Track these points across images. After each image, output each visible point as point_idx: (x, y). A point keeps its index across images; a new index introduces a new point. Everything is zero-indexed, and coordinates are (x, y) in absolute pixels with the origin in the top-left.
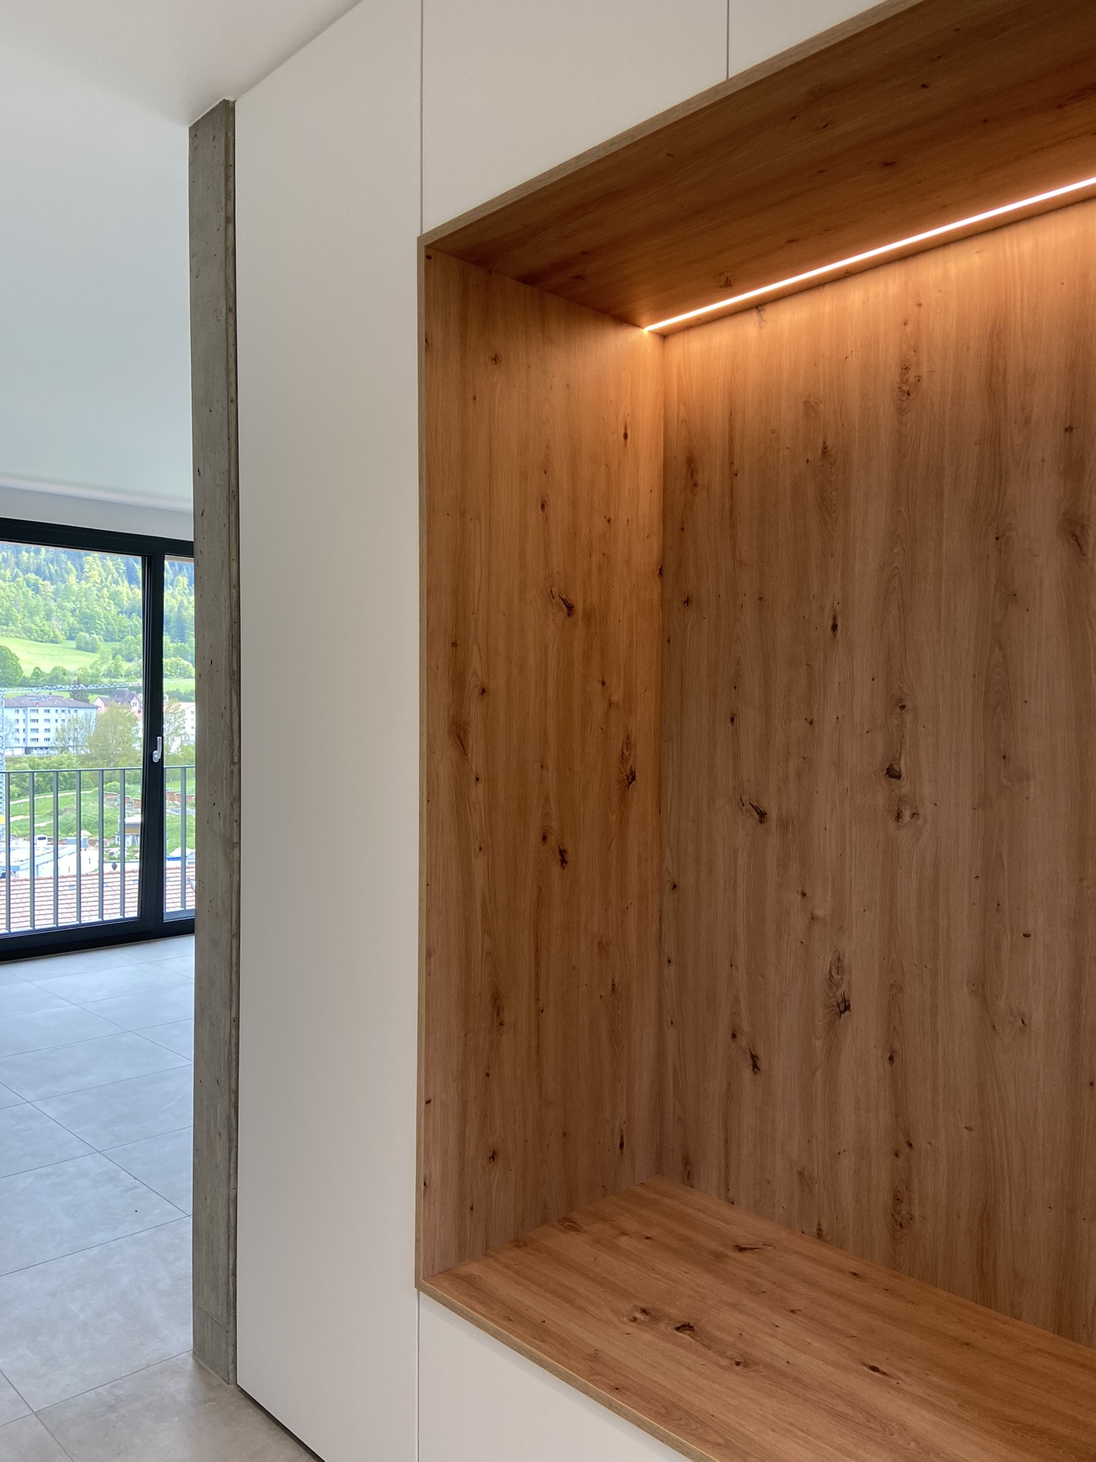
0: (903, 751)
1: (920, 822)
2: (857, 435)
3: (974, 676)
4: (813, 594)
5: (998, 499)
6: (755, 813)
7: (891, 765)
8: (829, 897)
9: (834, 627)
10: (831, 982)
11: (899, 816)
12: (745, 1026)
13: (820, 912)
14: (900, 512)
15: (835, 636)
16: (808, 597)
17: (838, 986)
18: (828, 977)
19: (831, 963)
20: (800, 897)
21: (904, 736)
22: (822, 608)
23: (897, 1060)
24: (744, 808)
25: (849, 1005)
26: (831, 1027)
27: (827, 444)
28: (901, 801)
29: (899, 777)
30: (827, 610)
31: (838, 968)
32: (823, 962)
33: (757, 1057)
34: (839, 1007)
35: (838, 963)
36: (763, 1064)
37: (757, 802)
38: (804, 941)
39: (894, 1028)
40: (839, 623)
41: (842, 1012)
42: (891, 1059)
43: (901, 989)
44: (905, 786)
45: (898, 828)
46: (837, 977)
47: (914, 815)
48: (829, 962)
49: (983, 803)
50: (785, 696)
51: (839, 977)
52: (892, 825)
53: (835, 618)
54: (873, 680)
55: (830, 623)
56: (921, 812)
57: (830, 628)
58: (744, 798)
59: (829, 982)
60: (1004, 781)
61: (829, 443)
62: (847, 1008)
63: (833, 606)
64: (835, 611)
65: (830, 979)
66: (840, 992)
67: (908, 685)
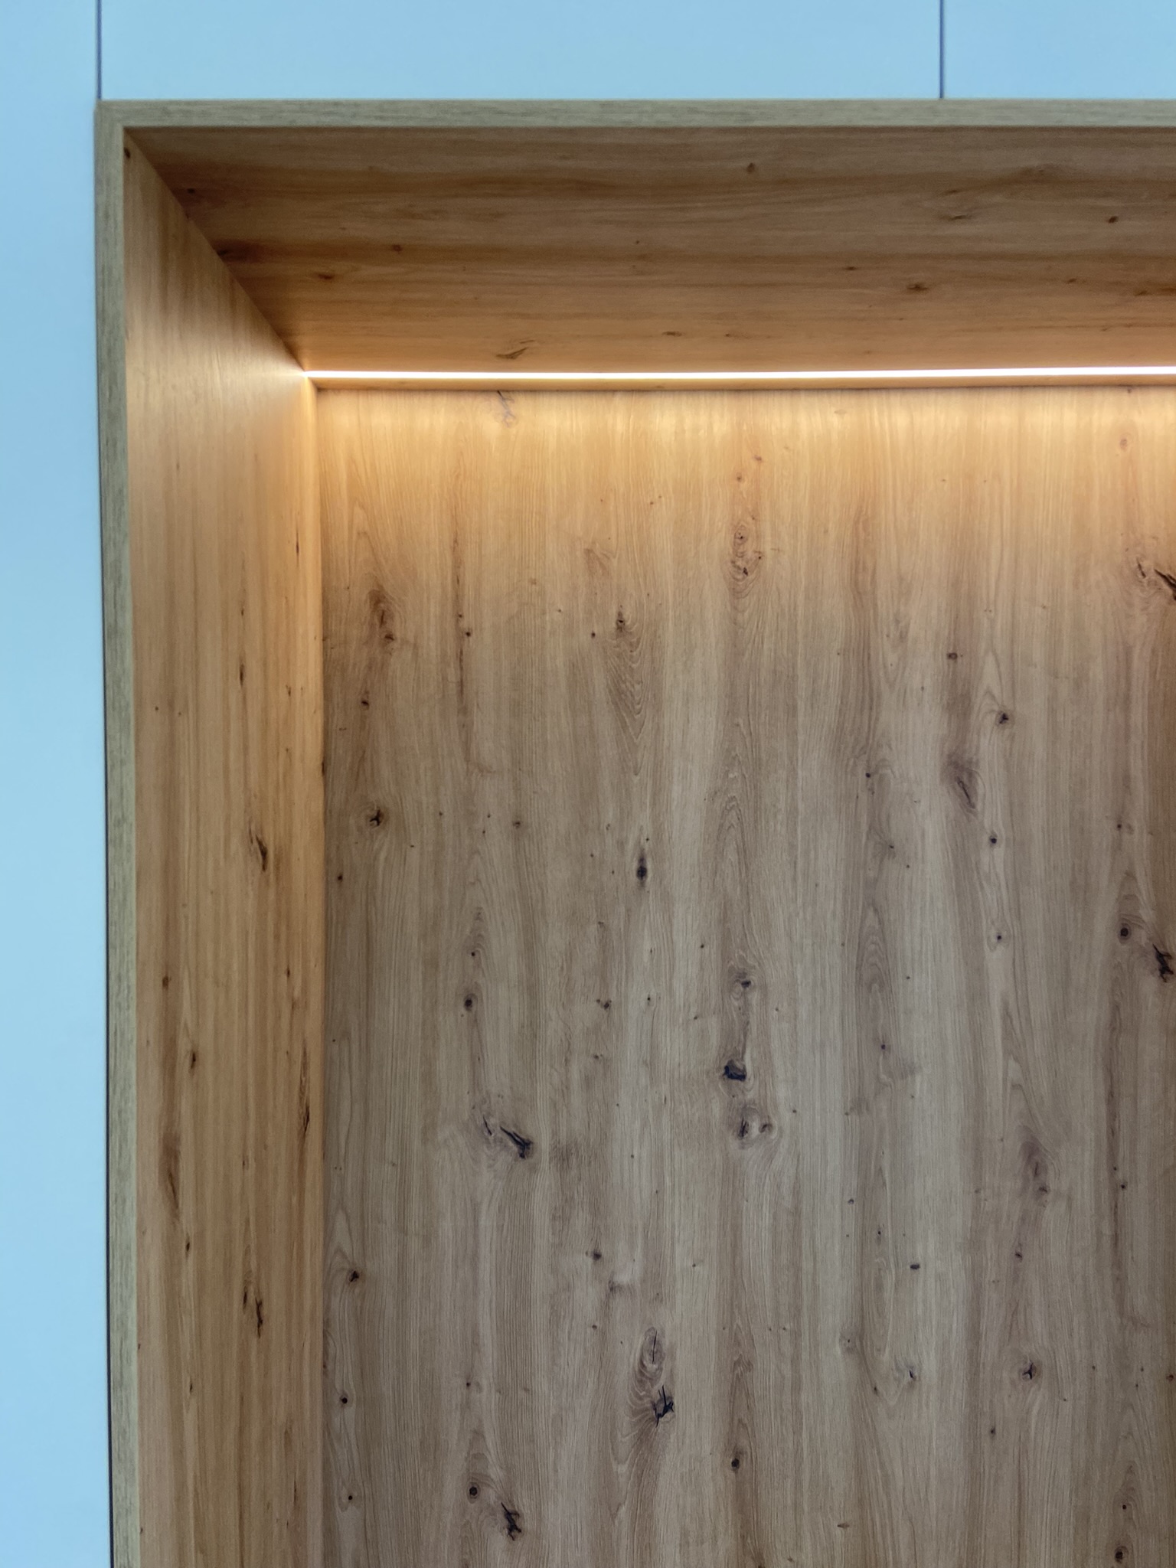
0: (748, 1043)
1: (774, 1135)
2: (671, 613)
3: (843, 945)
4: (606, 824)
5: (869, 727)
6: (511, 1144)
7: (731, 1062)
8: (638, 1254)
9: (642, 872)
10: (642, 1376)
11: (743, 1130)
12: (495, 1472)
13: (623, 1278)
14: (738, 725)
15: (642, 884)
16: (599, 829)
17: (653, 1379)
18: (637, 1369)
19: (642, 1349)
20: (590, 1260)
21: (748, 1023)
22: (621, 844)
23: (744, 1464)
24: (491, 1138)
25: (672, 1404)
26: (644, 1440)
27: (625, 617)
28: (746, 1110)
29: (742, 1077)
30: (630, 846)
31: (653, 1354)
32: (629, 1349)
33: (517, 1514)
34: (655, 1409)
35: (655, 1348)
36: (527, 1523)
37: (515, 1126)
38: (597, 1324)
39: (740, 1421)
40: (649, 866)
41: (660, 1416)
42: (736, 1464)
43: (749, 1366)
44: (751, 1089)
45: (743, 1147)
46: (651, 1367)
47: (766, 1127)
48: (639, 1347)
49: (858, 1105)
50: (562, 968)
51: (655, 1366)
52: (733, 1143)
53: (642, 860)
54: (702, 946)
55: (635, 866)
56: (775, 1122)
57: (635, 873)
58: (492, 1121)
59: (639, 1377)
60: (884, 1077)
61: (628, 615)
62: (669, 1407)
63: (640, 842)
64: (642, 850)
65: (641, 1372)
66: (658, 1387)
67: (754, 956)
